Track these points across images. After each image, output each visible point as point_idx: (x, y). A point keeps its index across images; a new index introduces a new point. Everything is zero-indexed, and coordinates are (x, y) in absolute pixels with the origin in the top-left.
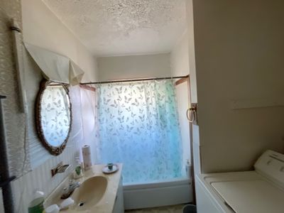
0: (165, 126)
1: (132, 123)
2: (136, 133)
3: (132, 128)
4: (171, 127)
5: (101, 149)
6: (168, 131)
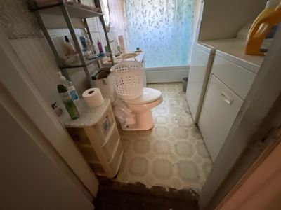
1: (153, 17)
3: (153, 22)
4: (185, 20)
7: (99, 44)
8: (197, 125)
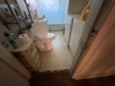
0: (61, 4)
1: (50, 2)
2: (51, 6)
3: (50, 4)
4: (63, 5)
5: (40, 12)
6: (62, 6)
7: (25, 13)
8: (68, 46)
